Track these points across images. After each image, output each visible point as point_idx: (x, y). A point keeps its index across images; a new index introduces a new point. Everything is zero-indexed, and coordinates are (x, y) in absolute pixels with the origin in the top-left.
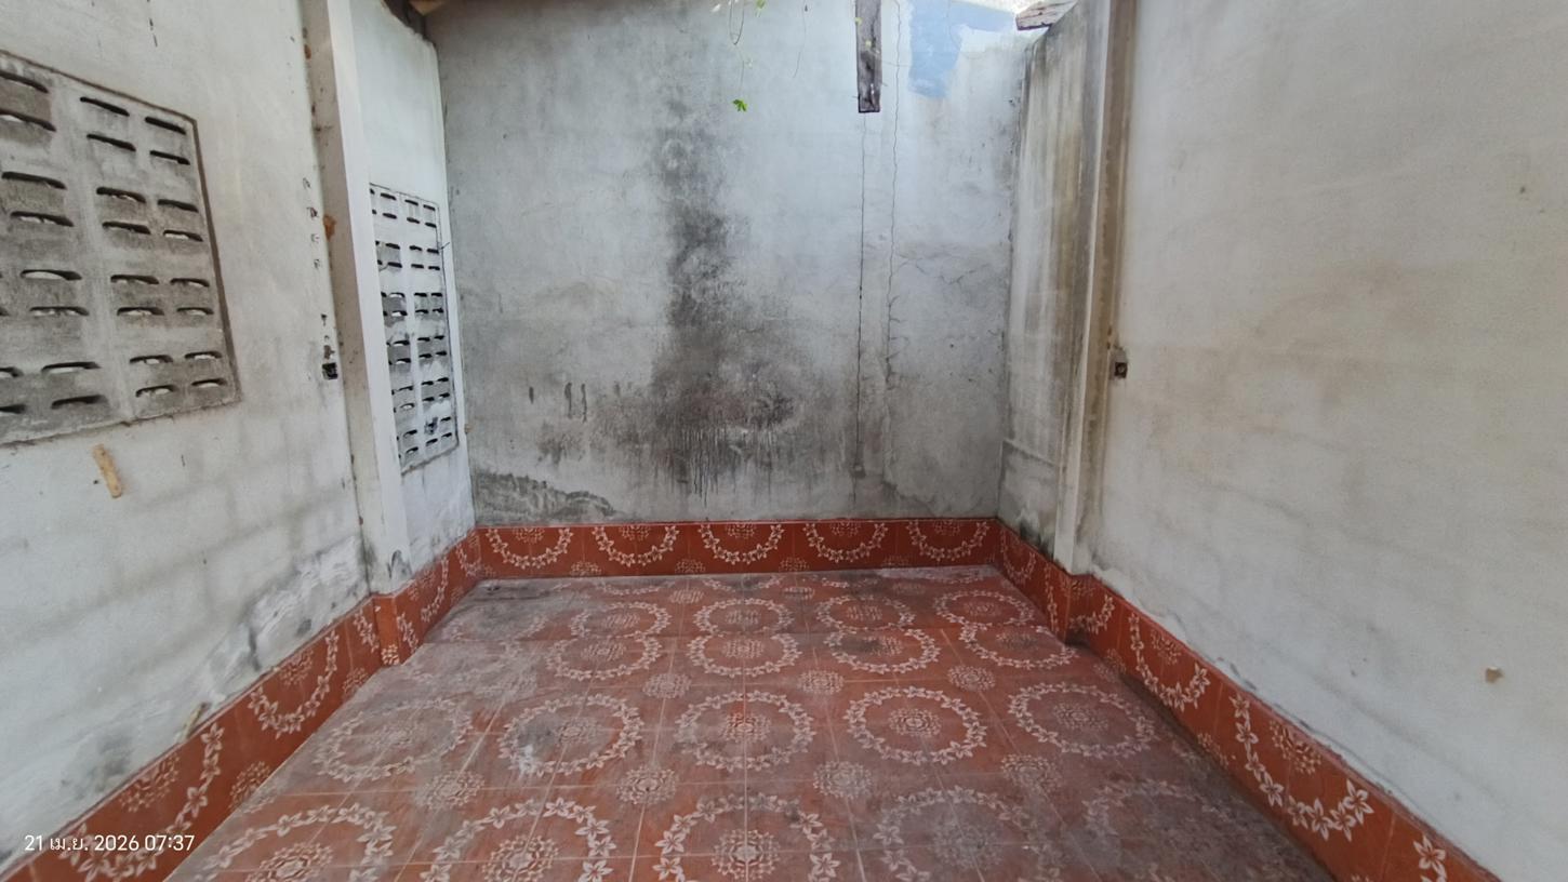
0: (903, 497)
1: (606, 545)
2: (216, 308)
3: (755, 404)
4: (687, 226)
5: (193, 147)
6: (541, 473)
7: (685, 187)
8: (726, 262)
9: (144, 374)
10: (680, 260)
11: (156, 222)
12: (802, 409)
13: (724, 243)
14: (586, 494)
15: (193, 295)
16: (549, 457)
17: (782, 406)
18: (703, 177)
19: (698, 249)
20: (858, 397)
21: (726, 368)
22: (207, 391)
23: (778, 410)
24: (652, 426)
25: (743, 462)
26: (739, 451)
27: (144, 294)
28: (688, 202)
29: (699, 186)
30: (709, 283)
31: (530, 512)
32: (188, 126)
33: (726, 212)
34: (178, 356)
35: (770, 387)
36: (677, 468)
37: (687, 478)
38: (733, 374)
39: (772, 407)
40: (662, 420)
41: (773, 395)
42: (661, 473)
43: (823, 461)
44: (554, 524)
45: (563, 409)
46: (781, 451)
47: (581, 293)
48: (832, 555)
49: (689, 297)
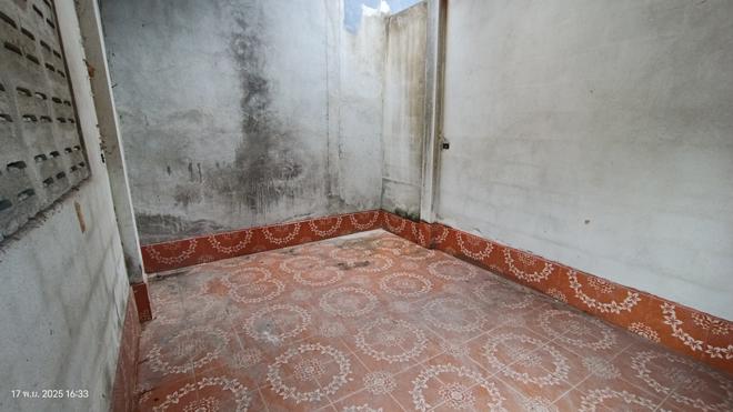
0: (347, 205)
1: (216, 245)
3: (285, 169)
4: (249, 83)
6: (178, 212)
7: (248, 64)
8: (269, 102)
10: (247, 100)
12: (306, 170)
13: (268, 92)
14: (203, 221)
16: (181, 203)
17: (297, 169)
18: (256, 60)
19: (255, 95)
20: (328, 164)
21: (271, 152)
24: (237, 183)
25: (281, 196)
26: (279, 191)
27: (60, 110)
28: (249, 71)
29: (255, 64)
30: (262, 112)
33: (268, 78)
34: (72, 149)
35: (291, 161)
36: (250, 202)
37: (255, 207)
38: (274, 154)
39: (293, 170)
40: (241, 179)
41: (293, 164)
42: (243, 206)
43: (315, 193)
44: (186, 238)
45: (188, 177)
46: (298, 190)
47: (194, 116)
48: (321, 234)
49: (252, 118)
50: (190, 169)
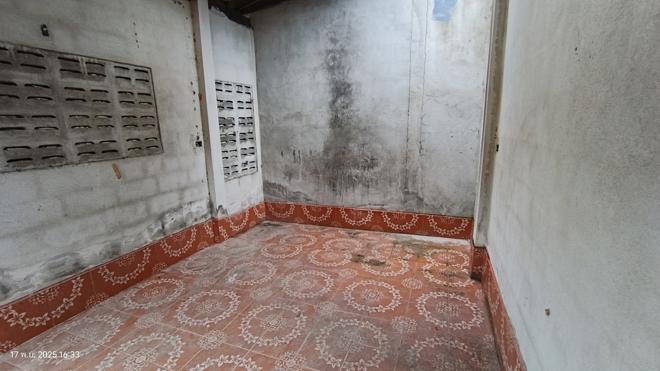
0: (426, 205)
1: (306, 212)
2: (156, 125)
3: (363, 160)
4: (337, 88)
5: (151, 76)
6: (285, 184)
7: (336, 72)
8: (352, 102)
9: (131, 144)
10: (334, 102)
11: (137, 100)
12: (382, 163)
13: (351, 94)
14: (300, 193)
15: (149, 121)
16: (288, 177)
17: (374, 162)
18: (343, 67)
19: (341, 97)
20: (407, 159)
21: (351, 145)
22: (151, 150)
23: (371, 164)
24: (323, 167)
25: (357, 184)
26: (356, 180)
27: (132, 121)
28: (337, 79)
29: (342, 71)
30: (345, 111)
31: (280, 199)
32: (149, 70)
33: (353, 81)
34: (142, 139)
36: (332, 185)
37: (336, 189)
38: (354, 148)
39: (369, 162)
41: (370, 157)
42: (326, 186)
43: (391, 186)
44: (289, 203)
45: (292, 159)
46: (373, 180)
48: (393, 226)
49: (337, 116)
50: (294, 154)
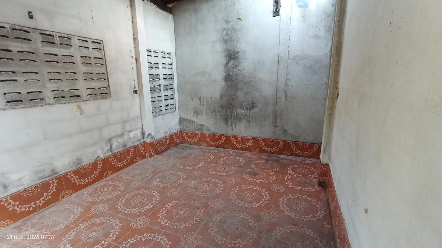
0: (289, 134)
1: (208, 138)
2: (106, 79)
3: (246, 104)
4: (229, 54)
5: (103, 46)
6: (194, 119)
7: (229, 44)
8: (239, 64)
9: (89, 92)
10: (227, 64)
11: (93, 62)
12: (259, 106)
13: (239, 59)
14: (204, 125)
15: (101, 76)
16: (196, 115)
17: (254, 104)
18: (234, 40)
19: (232, 61)
20: (276, 103)
21: (239, 93)
22: (103, 95)
23: (252, 106)
24: (220, 108)
25: (242, 120)
26: (242, 117)
27: (90, 76)
28: (229, 48)
29: (232, 43)
30: (235, 70)
31: (191, 128)
32: (101, 42)
33: (240, 50)
34: (97, 88)
35: (250, 99)
36: (225, 120)
37: (228, 123)
38: (240, 95)
39: (251, 105)
40: (222, 107)
41: (251, 101)
42: (221, 121)
43: (265, 121)
44: (196, 132)
45: (199, 103)
46: (253, 118)
47: (203, 73)
48: (266, 149)
49: (229, 74)
50: (200, 99)
